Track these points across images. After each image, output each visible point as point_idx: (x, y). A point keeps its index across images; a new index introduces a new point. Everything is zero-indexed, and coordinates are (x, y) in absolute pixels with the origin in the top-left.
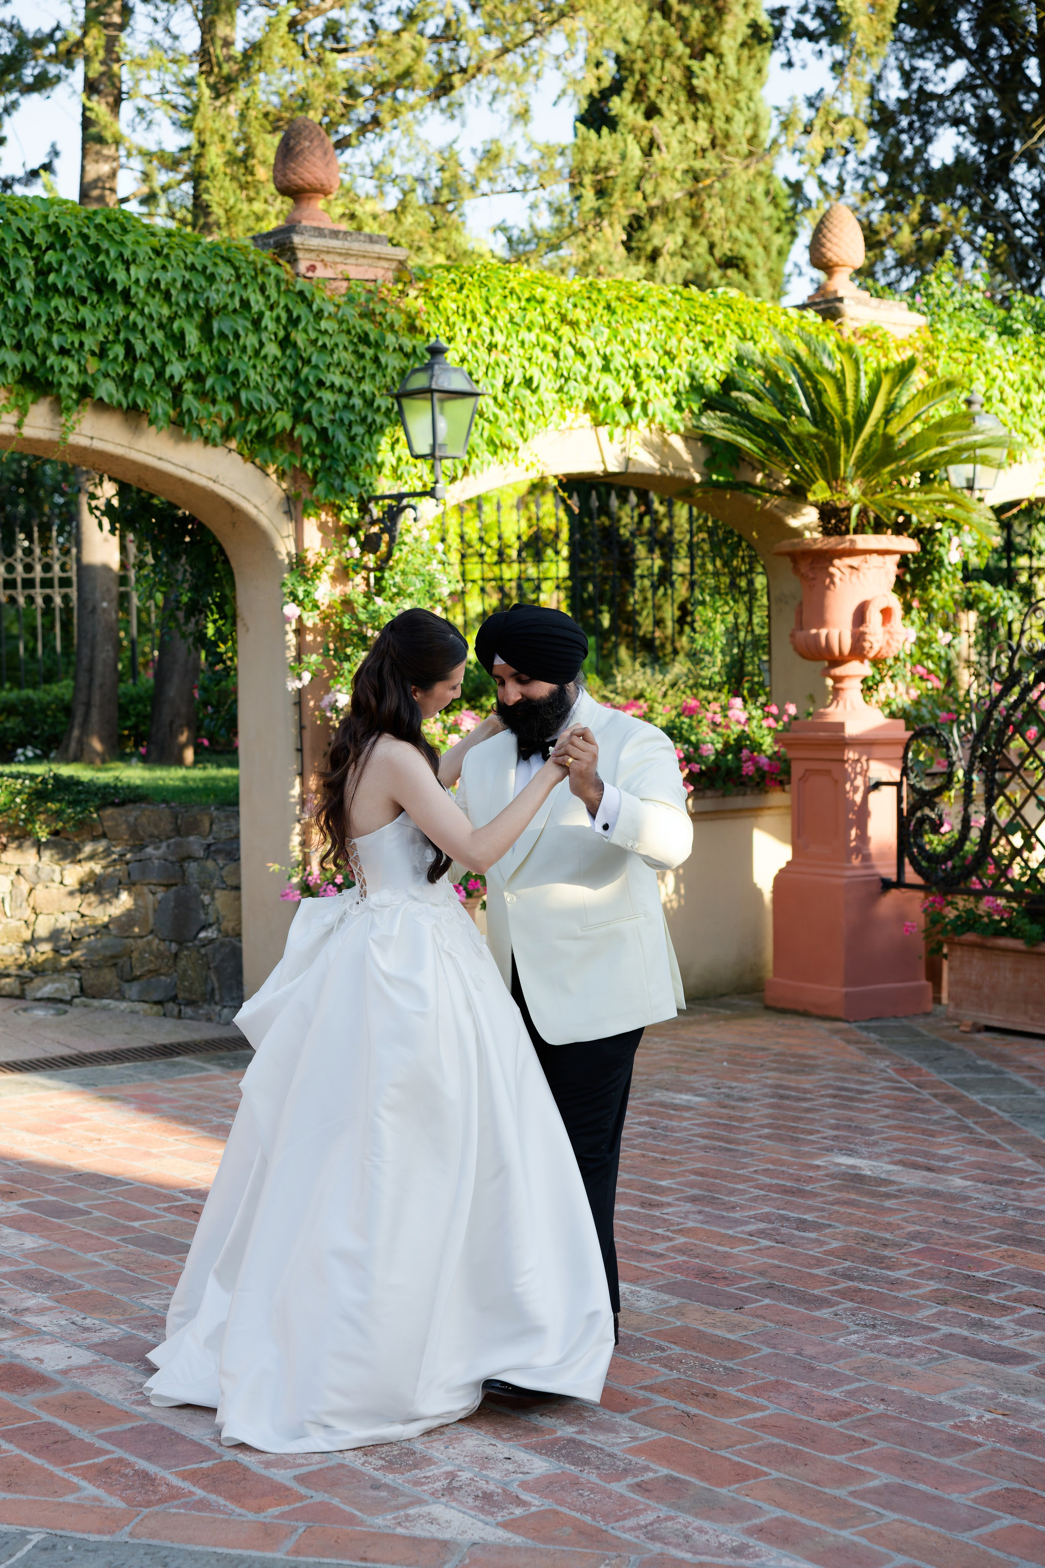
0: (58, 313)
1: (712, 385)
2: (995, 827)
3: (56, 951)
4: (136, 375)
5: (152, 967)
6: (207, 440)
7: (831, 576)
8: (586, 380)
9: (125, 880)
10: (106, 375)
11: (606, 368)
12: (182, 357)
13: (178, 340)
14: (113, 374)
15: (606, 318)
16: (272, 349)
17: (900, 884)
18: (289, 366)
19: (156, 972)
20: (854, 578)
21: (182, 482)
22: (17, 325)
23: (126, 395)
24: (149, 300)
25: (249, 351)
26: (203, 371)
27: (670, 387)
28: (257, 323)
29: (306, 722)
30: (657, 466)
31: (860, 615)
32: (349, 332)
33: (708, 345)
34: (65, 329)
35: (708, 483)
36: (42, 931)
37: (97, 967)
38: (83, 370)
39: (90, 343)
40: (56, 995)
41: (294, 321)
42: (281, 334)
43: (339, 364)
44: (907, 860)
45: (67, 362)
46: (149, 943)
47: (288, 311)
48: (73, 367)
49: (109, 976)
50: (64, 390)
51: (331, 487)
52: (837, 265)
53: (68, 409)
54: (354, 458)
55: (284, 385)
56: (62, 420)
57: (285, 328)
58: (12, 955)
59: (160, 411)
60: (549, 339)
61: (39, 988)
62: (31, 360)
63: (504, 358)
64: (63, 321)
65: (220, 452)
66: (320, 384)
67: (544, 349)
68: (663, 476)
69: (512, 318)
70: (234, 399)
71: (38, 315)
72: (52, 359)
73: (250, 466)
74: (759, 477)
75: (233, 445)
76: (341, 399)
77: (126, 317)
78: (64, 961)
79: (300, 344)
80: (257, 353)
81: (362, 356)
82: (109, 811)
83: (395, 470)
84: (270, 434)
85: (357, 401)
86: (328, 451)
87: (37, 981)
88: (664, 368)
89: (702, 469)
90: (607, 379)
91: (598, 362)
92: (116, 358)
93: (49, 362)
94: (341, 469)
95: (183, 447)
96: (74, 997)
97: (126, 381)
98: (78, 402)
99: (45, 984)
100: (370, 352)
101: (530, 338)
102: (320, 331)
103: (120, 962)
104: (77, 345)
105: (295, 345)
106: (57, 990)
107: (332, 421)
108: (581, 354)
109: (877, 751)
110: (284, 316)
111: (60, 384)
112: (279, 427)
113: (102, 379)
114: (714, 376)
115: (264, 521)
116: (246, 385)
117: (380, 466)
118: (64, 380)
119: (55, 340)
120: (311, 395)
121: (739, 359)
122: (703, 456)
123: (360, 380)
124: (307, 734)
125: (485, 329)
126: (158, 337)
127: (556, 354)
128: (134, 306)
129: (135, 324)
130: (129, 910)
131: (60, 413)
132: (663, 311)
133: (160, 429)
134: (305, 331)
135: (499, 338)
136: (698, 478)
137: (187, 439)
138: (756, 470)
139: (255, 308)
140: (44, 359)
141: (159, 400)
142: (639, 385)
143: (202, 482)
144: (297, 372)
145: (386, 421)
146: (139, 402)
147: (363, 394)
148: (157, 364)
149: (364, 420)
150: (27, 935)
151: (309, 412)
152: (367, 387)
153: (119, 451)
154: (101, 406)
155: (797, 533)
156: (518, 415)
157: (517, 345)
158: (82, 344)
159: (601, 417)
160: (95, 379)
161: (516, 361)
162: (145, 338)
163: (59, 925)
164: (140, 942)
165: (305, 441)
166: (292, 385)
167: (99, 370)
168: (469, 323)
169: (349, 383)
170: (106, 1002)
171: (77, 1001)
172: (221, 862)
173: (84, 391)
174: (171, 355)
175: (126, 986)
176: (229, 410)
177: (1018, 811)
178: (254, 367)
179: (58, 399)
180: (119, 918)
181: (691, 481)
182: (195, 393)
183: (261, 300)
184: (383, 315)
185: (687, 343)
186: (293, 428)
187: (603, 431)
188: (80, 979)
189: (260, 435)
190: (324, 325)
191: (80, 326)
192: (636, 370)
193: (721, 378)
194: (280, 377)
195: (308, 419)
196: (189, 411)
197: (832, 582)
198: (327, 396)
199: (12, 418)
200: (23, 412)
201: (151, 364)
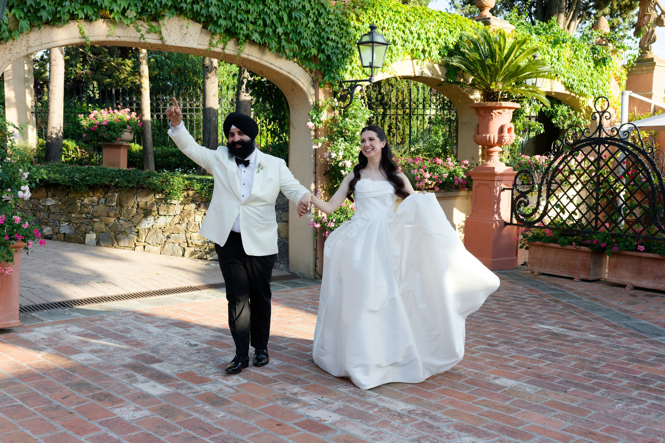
0: (240, 6)
1: (451, 47)
2: (549, 205)
4: (266, 31)
6: (287, 58)
7: (492, 115)
8: (412, 43)
10: (256, 31)
11: (419, 38)
12: (281, 26)
13: (281, 19)
14: (258, 30)
15: (419, 20)
16: (312, 25)
17: (511, 224)
18: (317, 31)
20: (500, 117)
21: (278, 72)
22: (226, 10)
23: (262, 39)
24: (272, 3)
25: (304, 25)
26: (288, 31)
27: (438, 46)
28: (307, 14)
29: (318, 163)
30: (431, 75)
31: (501, 130)
32: (338, 20)
33: (451, 32)
34: (242, 13)
35: (446, 81)
38: (248, 29)
39: (251, 18)
41: (320, 15)
42: (315, 19)
43: (334, 31)
44: (514, 216)
45: (242, 25)
47: (318, 10)
48: (245, 28)
50: (241, 36)
51: (330, 77)
52: (486, 7)
53: (241, 43)
54: (338, 67)
55: (315, 38)
56: (239, 47)
57: (316, 17)
59: (273, 46)
60: (401, 26)
62: (230, 24)
63: (387, 32)
64: (242, 10)
65: (291, 62)
66: (328, 38)
67: (400, 30)
68: (432, 78)
69: (390, 18)
70: (298, 43)
71: (234, 7)
73: (301, 68)
74: (462, 80)
75: (295, 60)
76: (335, 44)
77: (263, 9)
79: (322, 23)
80: (306, 25)
81: (342, 29)
83: (351, 72)
84: (309, 56)
85: (340, 45)
86: (330, 64)
88: (437, 39)
89: (444, 77)
90: (419, 42)
91: (416, 36)
92: (260, 24)
93: (236, 25)
94: (334, 71)
95: (279, 60)
97: (262, 34)
98: (245, 41)
100: (345, 28)
101: (396, 25)
102: (328, 19)
104: (246, 19)
105: (320, 24)
107: (332, 53)
108: (411, 33)
109: (505, 178)
110: (316, 12)
111: (240, 33)
112: (313, 54)
113: (254, 33)
114: (452, 43)
115: (305, 89)
116: (303, 38)
117: (346, 70)
118: (242, 32)
119: (239, 17)
120: (325, 43)
121: (461, 38)
122: (445, 72)
123: (341, 38)
124: (318, 167)
125: (381, 22)
126: (274, 17)
127: (404, 32)
128: (266, 5)
129: (266, 12)
131: (238, 45)
132: (438, 19)
133: (272, 53)
134: (324, 19)
135: (386, 25)
136: (442, 80)
137: (281, 57)
138: (461, 78)
139: (307, 9)
140: (234, 24)
141: (273, 42)
142: (428, 45)
143: (285, 73)
144: (320, 33)
145: (349, 53)
146: (267, 42)
147: (342, 43)
148: (274, 28)
149: (342, 52)
151: (324, 49)
152: (343, 40)
153: (257, 60)
154: (253, 43)
155: (472, 101)
156: (390, 54)
157: (392, 28)
158: (248, 18)
159: (414, 56)
160: (252, 33)
161: (391, 35)
162: (270, 18)
165: (322, 60)
166: (318, 39)
167: (253, 29)
168: (376, 19)
169: (337, 39)
172: (280, 212)
173: (247, 37)
174: (278, 25)
176: (296, 47)
177: (559, 200)
178: (305, 31)
179: (238, 39)
181: (440, 80)
182: (285, 40)
183: (309, 6)
184: (349, 14)
185: (445, 31)
186: (318, 55)
187: (415, 61)
189: (306, 57)
190: (330, 16)
191: (248, 12)
192: (428, 39)
193: (455, 44)
194: (314, 35)
195: (323, 52)
196: (284, 46)
197: (492, 118)
198: (330, 43)
199: (221, 46)
200: (225, 44)
201: (272, 28)
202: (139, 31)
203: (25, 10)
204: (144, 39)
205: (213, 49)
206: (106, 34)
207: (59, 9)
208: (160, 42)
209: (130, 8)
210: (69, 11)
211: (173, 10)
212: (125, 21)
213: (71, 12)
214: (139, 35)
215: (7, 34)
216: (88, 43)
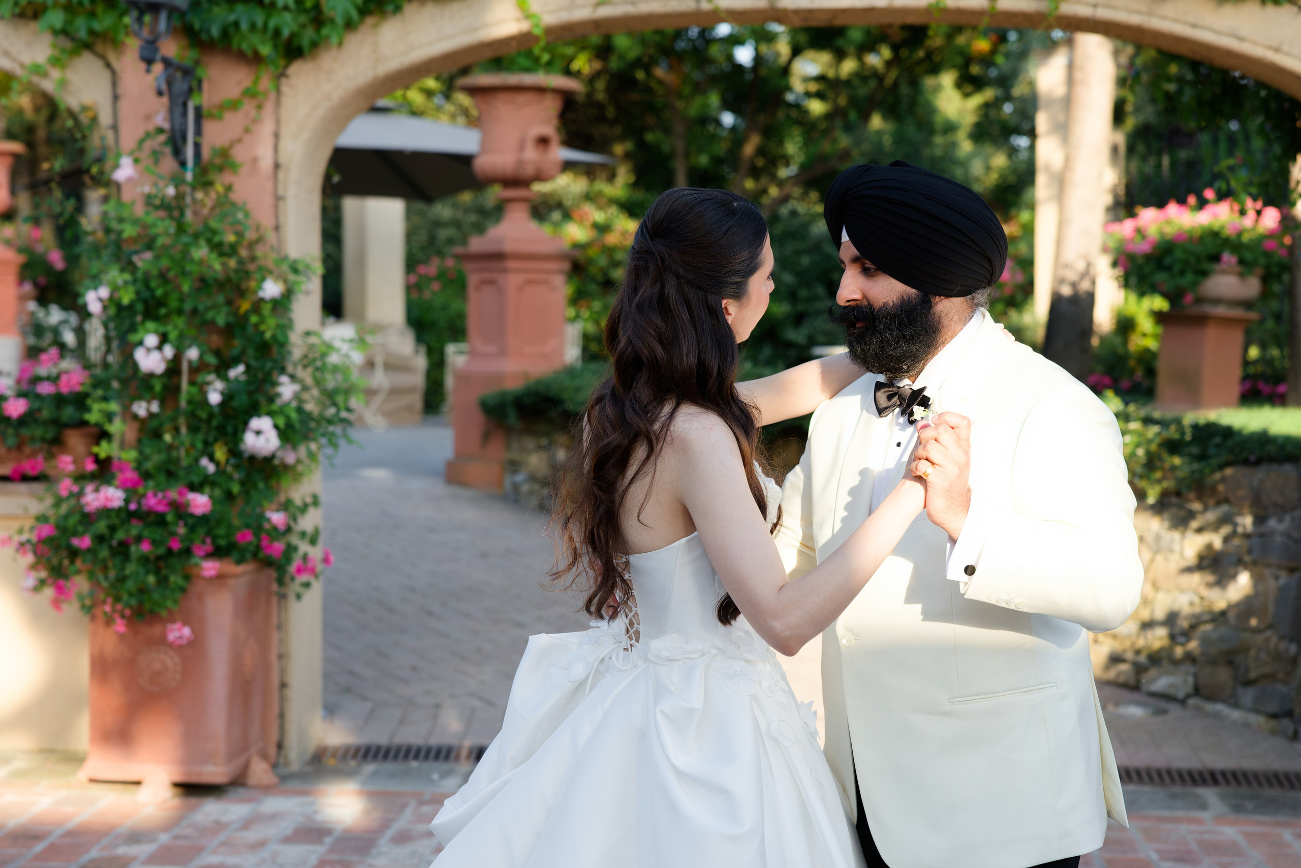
3: (1172, 637)
5: (1267, 670)
9: (1245, 558)
19: (1270, 677)
36: (1159, 612)
37: (1213, 662)
40: (1172, 692)
46: (1267, 640)
49: (1223, 675)
58: (1128, 636)
61: (1153, 680)
78: (1179, 651)
82: (1229, 471)
87: (1152, 672)
96: (1188, 696)
99: (1160, 676)
103: (1237, 660)
106: (1171, 685)
150: (1145, 615)
163: (1176, 607)
164: (1259, 638)
170: (1219, 707)
171: (1192, 702)
175: (1240, 690)
180: (1237, 605)
188: (1196, 676)
204: (710, 2)
205: (951, 3)
215: (309, 34)
216: (537, 31)
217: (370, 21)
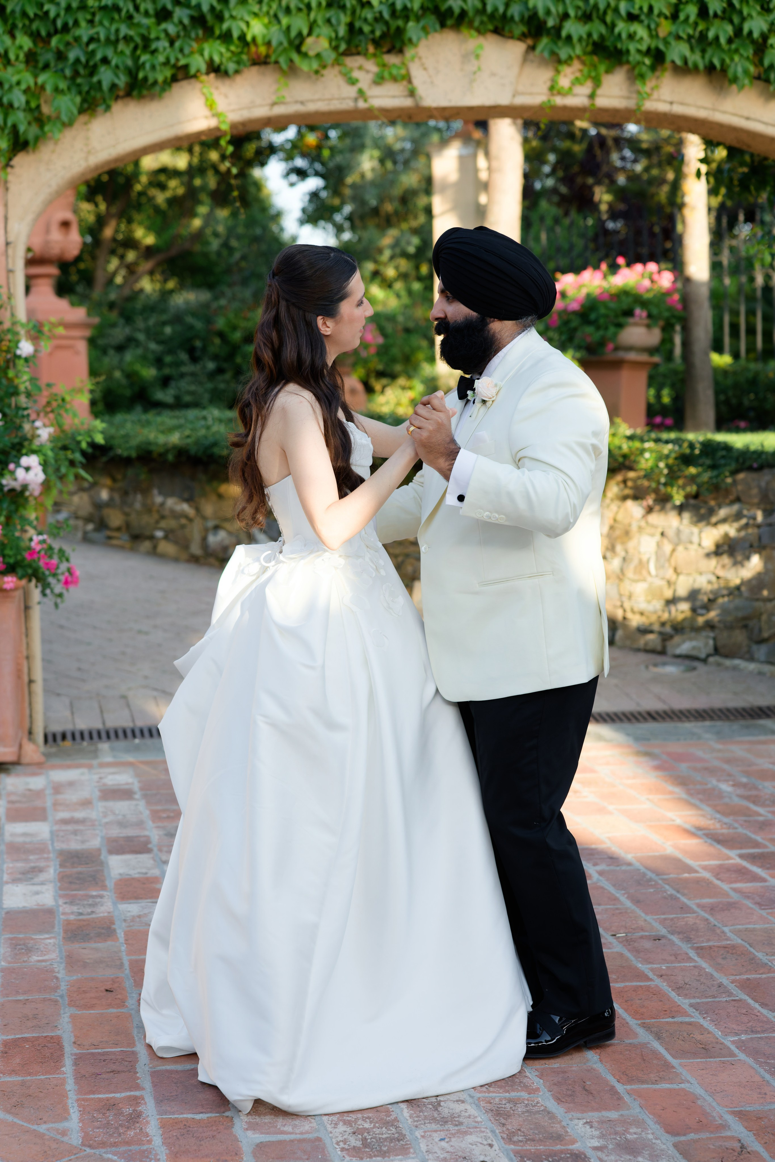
3: (694, 610)
4: (711, 34)
9: (756, 544)
10: (678, 38)
14: (685, 36)
23: (702, 56)
36: (682, 591)
37: (730, 627)
38: (653, 34)
39: (660, 5)
40: (695, 653)
45: (635, 27)
48: (643, 32)
49: (740, 637)
50: (634, 57)
53: (644, 76)
56: (639, 87)
58: (655, 612)
59: (740, 70)
61: (679, 645)
62: (597, 29)
72: (621, 27)
78: (701, 620)
82: (741, 476)
87: (677, 639)
92: (687, 18)
93: (617, 30)
96: (709, 656)
97: (702, 42)
98: (653, 68)
99: (684, 642)
103: (751, 623)
104: (645, 9)
106: (694, 648)
111: (628, 51)
113: (673, 42)
118: (632, 47)
119: (623, 6)
130: (759, 574)
131: (636, 81)
133: (742, 88)
140: (613, 25)
141: (736, 58)
146: (717, 62)
148: (736, 20)
150: (668, 594)
153: (701, 113)
158: (651, 8)
160: (666, 43)
163: (697, 586)
164: (770, 606)
167: (670, 34)
170: (737, 662)
171: (711, 659)
173: (658, 56)
174: (752, 10)
175: (755, 647)
179: (631, 66)
180: (750, 581)
188: (715, 639)
199: (585, 89)
200: (597, 83)
201: (731, 22)
202: (353, 82)
203: (68, 72)
204: (366, 101)
205: (559, 101)
206: (269, 101)
207: (144, 58)
208: (408, 102)
209: (316, 31)
210: (168, 60)
211: (431, 20)
212: (304, 66)
213: (173, 61)
214: (351, 91)
215: (34, 130)
216: (224, 127)
217: (83, 118)
